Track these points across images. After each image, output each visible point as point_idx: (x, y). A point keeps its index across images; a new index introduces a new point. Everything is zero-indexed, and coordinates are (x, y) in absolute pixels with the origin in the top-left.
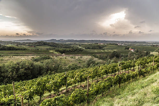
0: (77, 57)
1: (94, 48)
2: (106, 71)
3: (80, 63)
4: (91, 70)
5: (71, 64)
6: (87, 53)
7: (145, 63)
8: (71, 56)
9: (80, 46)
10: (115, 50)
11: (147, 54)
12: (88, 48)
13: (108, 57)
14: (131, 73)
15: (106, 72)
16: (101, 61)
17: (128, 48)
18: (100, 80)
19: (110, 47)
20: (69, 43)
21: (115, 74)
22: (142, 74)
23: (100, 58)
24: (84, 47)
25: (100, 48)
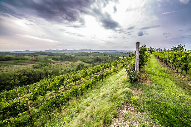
0: (70, 63)
1: (83, 56)
2: (93, 71)
3: (73, 67)
4: (82, 71)
5: (66, 69)
6: (78, 60)
7: (117, 64)
8: (66, 62)
9: (72, 54)
10: (98, 56)
11: (117, 58)
12: (79, 56)
13: (94, 62)
14: (109, 71)
15: (93, 73)
16: (88, 64)
17: (106, 55)
18: (89, 78)
19: (94, 54)
20: (64, 52)
21: (99, 73)
22: (115, 71)
23: (88, 63)
24: (75, 55)
25: (87, 55)
